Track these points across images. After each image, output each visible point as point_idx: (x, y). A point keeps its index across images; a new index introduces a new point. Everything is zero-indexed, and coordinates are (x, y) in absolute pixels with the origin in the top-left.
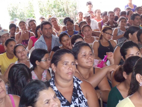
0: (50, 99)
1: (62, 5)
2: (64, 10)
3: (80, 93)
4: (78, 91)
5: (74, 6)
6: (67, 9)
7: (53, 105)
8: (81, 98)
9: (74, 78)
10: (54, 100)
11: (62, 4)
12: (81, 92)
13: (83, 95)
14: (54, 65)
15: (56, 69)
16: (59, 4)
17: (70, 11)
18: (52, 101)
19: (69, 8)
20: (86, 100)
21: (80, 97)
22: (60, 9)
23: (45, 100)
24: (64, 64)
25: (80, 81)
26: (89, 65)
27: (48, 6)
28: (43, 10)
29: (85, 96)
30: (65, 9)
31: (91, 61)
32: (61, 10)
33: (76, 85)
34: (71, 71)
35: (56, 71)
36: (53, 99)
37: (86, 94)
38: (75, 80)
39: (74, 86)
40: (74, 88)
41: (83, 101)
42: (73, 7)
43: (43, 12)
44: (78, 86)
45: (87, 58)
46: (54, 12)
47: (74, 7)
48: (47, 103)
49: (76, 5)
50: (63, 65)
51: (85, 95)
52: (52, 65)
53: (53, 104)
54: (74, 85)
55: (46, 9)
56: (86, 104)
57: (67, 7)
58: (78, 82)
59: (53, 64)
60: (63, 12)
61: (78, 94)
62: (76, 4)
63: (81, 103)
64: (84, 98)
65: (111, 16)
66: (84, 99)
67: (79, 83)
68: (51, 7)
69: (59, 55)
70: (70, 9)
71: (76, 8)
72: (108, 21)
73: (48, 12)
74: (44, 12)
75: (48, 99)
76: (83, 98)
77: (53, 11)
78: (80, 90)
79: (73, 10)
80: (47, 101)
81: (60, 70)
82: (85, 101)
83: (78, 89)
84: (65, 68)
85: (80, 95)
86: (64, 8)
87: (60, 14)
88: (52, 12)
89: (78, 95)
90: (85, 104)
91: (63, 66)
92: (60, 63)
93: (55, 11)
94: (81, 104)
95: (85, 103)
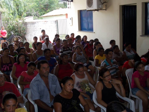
2: (18, 32)
17: (22, 33)
27: (9, 29)
62: (25, 29)
70: (22, 31)
93: (13, 32)
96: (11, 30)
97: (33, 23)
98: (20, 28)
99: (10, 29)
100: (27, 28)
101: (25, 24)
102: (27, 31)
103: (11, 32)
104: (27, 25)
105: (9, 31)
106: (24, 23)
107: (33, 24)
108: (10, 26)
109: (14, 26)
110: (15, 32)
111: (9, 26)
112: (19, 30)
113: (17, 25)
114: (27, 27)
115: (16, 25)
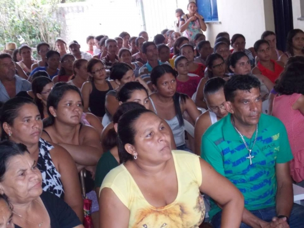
0: (26, 168)
1: (37, 27)
2: (40, 36)
3: (50, 164)
4: (46, 161)
5: (56, 29)
6: (46, 34)
7: (31, 178)
8: (51, 172)
9: (41, 141)
10: (33, 171)
11: (37, 25)
12: (51, 162)
13: (54, 166)
14: (6, 125)
15: (12, 130)
16: (31, 26)
17: (50, 38)
18: (29, 172)
19: (48, 32)
20: (58, 175)
21: (48, 170)
22: (33, 33)
23: (18, 170)
24: (25, 121)
25: (49, 146)
26: (73, 121)
27: (13, 29)
28: (5, 35)
29: (58, 169)
30: (42, 34)
31: (77, 114)
32: (34, 37)
33: (43, 152)
34: (37, 130)
35: (11, 133)
36: (31, 169)
37: (59, 166)
38: (42, 144)
39: (40, 154)
40: (39, 156)
41: (54, 176)
42: (55, 31)
43: (4, 39)
44: (46, 154)
45: (73, 109)
46: (23, 39)
47: (58, 31)
48: (22, 174)
49: (59, 28)
50: (22, 122)
51: (57, 167)
52: (4, 125)
53: (30, 176)
54: (40, 151)
55: (10, 34)
56: (58, 181)
57: (45, 31)
58: (47, 147)
59: (6, 123)
60: (39, 39)
61: (47, 165)
62: (60, 26)
63: (50, 178)
64: (55, 171)
65: (111, 46)
66: (56, 174)
67: (49, 148)
68: (18, 31)
69: (14, 108)
70: (50, 35)
71: (60, 32)
72: (108, 56)
73: (13, 39)
74: (6, 40)
75: (24, 168)
76: (53, 171)
77: (21, 37)
78: (49, 160)
79: (56, 36)
80: (21, 172)
81: (19, 131)
82: (56, 177)
83: (46, 157)
84: (28, 126)
85: (48, 167)
86: (40, 33)
87: (33, 42)
88: (20, 40)
89: (46, 167)
90: (56, 181)
91: (23, 124)
92: (17, 121)
93: (24, 37)
94: (50, 180)
95: (57, 179)
96: (20, 33)
97: (80, 9)
98: (44, 24)
99: (15, 29)
100: (65, 26)
101: (60, 13)
102: (65, 35)
103: (19, 37)
104: (64, 16)
105: (14, 34)
106: (56, 10)
107: (80, 11)
108: (16, 20)
109: (26, 20)
110: (31, 38)
111: (13, 21)
112: (41, 31)
113: (36, 16)
114: (65, 22)
115: (33, 18)
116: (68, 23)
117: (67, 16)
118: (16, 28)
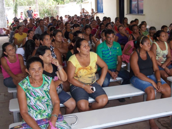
5: (56, 12)
9: (51, 46)
13: (54, 53)
16: (49, 11)
17: (54, 15)
20: (56, 56)
26: (60, 41)
28: (41, 13)
31: (61, 39)
33: (51, 49)
34: (50, 43)
35: (43, 43)
37: (56, 53)
45: (60, 37)
46: (46, 15)
50: (46, 40)
57: (53, 13)
58: (53, 48)
59: (41, 40)
76: (54, 55)
78: (53, 51)
79: (56, 14)
92: (44, 40)
96: (46, 13)
98: (52, 11)
100: (58, 11)
105: (44, 13)
106: (56, 7)
107: (63, 7)
108: (44, 9)
109: (48, 9)
110: (48, 15)
112: (51, 13)
113: (50, 8)
114: (58, 10)
115: (50, 9)
116: (59, 11)
117: (59, 9)
118: (45, 11)
